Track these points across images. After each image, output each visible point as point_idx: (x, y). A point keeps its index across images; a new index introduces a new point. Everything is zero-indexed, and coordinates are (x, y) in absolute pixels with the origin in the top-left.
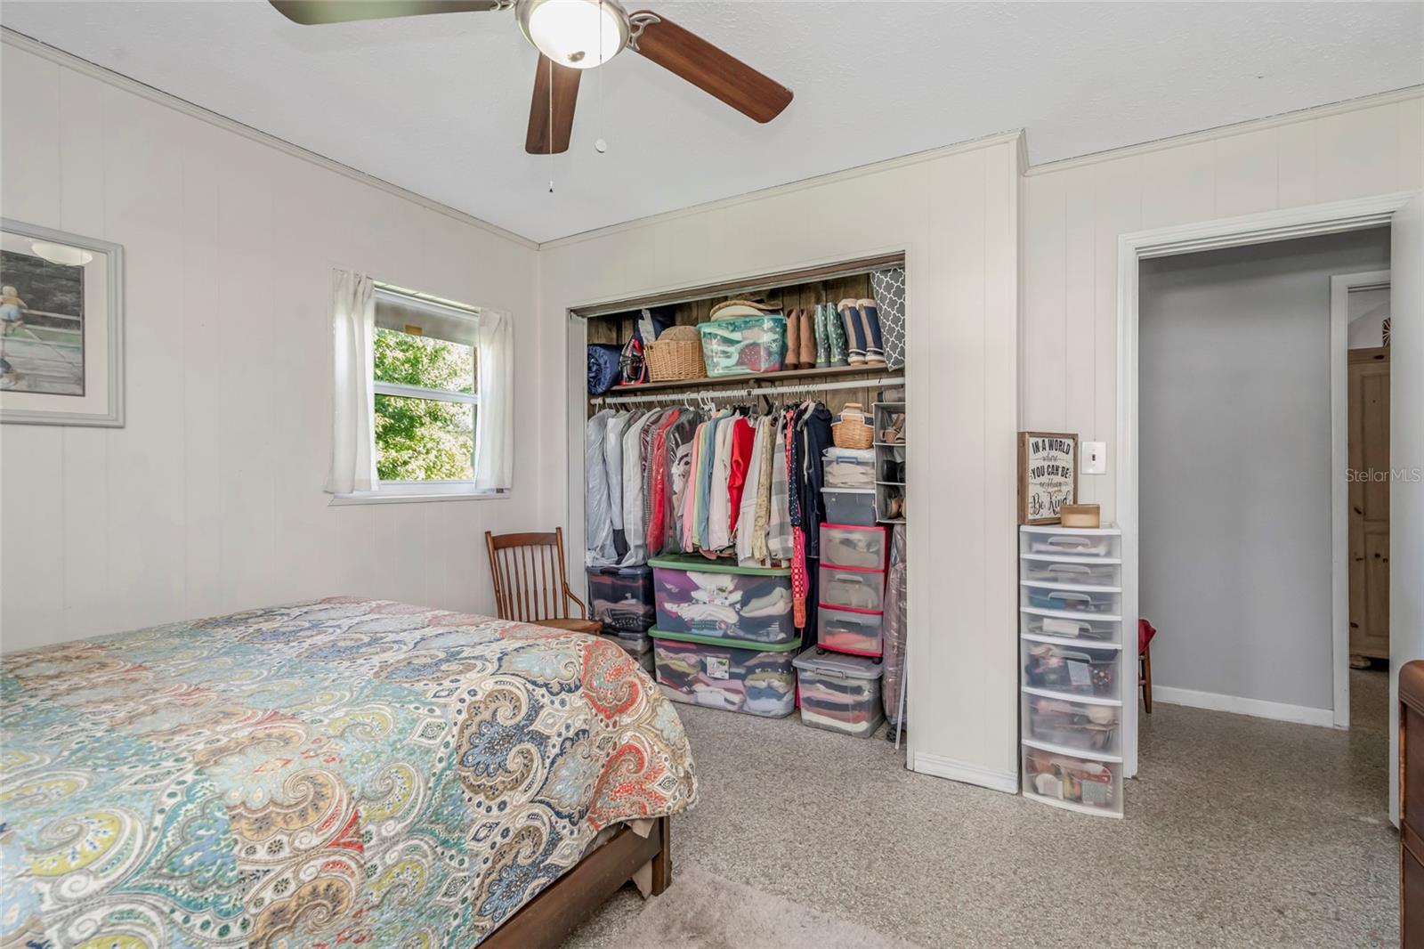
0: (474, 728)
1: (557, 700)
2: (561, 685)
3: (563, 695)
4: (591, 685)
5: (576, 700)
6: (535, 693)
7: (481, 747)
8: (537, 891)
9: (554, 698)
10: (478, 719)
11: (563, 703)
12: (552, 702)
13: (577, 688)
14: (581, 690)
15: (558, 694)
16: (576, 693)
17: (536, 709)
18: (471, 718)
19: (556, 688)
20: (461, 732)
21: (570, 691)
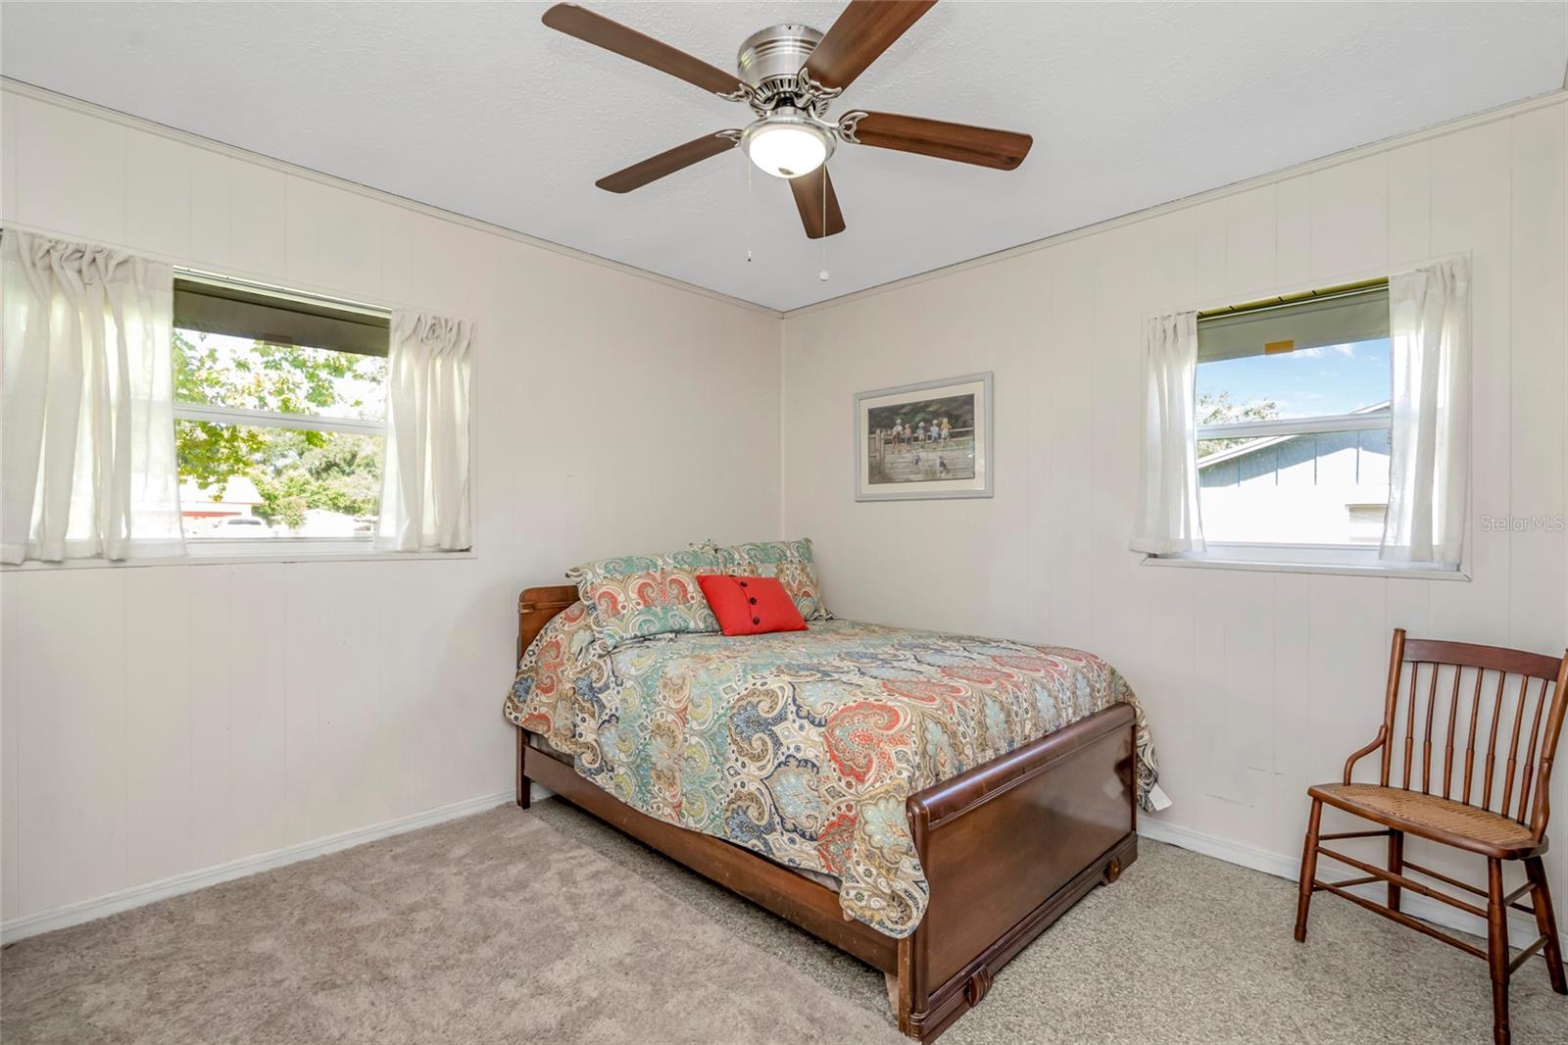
0: (744, 703)
1: (799, 721)
2: (809, 714)
3: (805, 722)
4: (832, 731)
5: (814, 733)
6: (789, 707)
7: (742, 717)
8: (756, 849)
9: (797, 719)
10: (749, 699)
11: (801, 728)
12: (794, 721)
13: (820, 725)
14: (823, 729)
15: (801, 718)
16: (817, 728)
17: (781, 718)
18: (747, 696)
19: (803, 713)
20: (738, 700)
21: (813, 723)
